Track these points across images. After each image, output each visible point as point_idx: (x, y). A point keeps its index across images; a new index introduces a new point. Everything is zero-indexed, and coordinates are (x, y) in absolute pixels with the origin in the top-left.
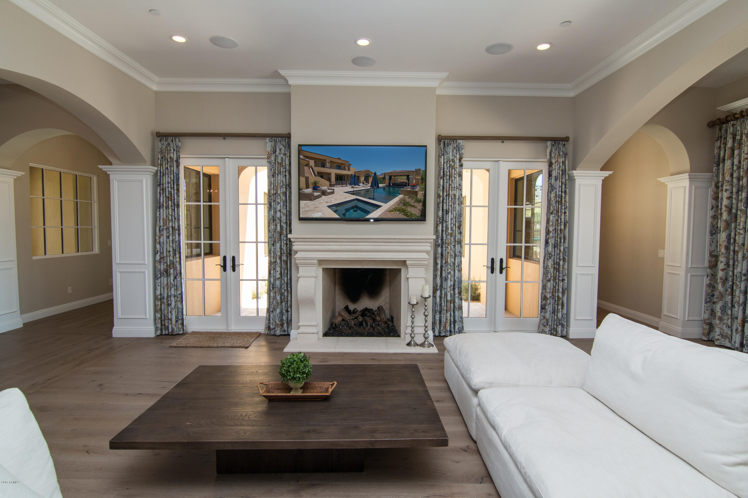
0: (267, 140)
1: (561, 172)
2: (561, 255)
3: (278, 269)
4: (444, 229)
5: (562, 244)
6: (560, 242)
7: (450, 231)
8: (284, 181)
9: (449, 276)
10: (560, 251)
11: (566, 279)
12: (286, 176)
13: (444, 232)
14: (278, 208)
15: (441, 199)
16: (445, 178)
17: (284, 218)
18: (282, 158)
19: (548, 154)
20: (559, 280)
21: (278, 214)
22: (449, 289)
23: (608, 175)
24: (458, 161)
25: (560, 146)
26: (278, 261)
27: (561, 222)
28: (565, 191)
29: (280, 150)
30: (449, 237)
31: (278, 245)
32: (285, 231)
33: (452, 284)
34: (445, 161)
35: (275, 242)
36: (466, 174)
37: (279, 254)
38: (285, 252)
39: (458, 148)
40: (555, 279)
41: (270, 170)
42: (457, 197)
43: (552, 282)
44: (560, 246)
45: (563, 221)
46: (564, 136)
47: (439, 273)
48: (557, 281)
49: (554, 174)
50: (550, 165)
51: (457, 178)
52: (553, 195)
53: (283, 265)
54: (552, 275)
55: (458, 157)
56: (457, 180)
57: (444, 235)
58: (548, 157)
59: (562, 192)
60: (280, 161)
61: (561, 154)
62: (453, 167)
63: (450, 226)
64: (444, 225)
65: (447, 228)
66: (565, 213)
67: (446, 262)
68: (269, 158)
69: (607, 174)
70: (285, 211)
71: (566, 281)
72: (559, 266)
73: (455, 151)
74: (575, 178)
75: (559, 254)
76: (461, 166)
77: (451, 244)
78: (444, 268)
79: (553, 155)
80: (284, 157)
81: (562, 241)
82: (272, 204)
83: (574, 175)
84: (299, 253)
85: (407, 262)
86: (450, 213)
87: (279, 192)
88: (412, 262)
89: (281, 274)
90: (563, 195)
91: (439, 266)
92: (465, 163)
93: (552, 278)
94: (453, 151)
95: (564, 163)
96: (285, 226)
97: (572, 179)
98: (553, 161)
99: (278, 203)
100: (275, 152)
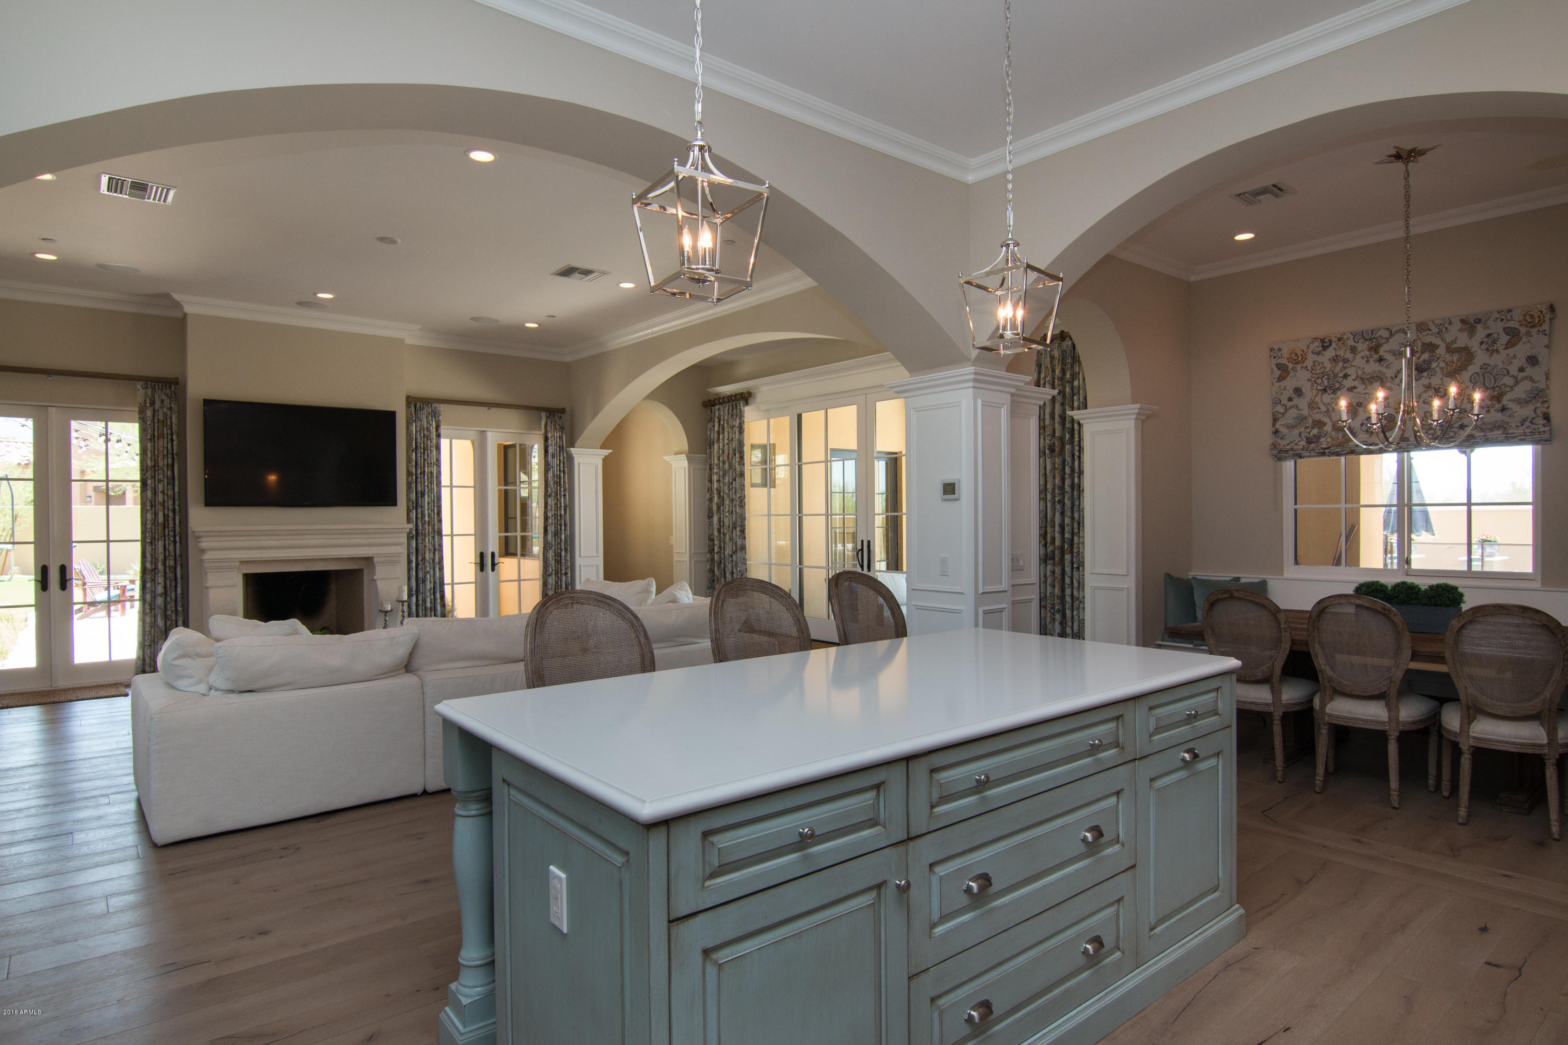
0: (139, 386)
1: (558, 449)
2: (563, 544)
3: (160, 580)
4: (420, 516)
5: (563, 532)
6: (561, 529)
7: (427, 519)
8: (170, 447)
9: (428, 576)
10: (561, 540)
11: (569, 572)
12: (172, 440)
13: (419, 521)
14: (160, 487)
15: (414, 477)
16: (418, 451)
17: (171, 502)
18: (165, 415)
19: (543, 426)
20: (561, 574)
21: (160, 498)
22: (428, 594)
23: (607, 454)
24: (434, 430)
25: (556, 419)
26: (160, 567)
27: (561, 506)
28: (564, 471)
29: (162, 401)
30: (426, 526)
31: (160, 544)
32: (171, 522)
33: (432, 586)
34: (418, 429)
35: (153, 538)
36: (445, 443)
37: (161, 557)
38: (172, 554)
39: (435, 414)
40: (556, 573)
41: (143, 431)
42: (435, 475)
43: (554, 576)
44: (561, 534)
45: (563, 505)
46: (560, 407)
47: (414, 574)
48: (559, 575)
49: (551, 450)
50: (546, 439)
51: (435, 451)
52: (550, 475)
53: (170, 575)
54: (554, 568)
55: (434, 426)
56: (435, 454)
57: (420, 524)
58: (543, 430)
59: (560, 471)
60: (161, 418)
61: (558, 427)
62: (428, 438)
63: (426, 512)
64: (419, 511)
65: (423, 515)
66: (565, 495)
67: (424, 559)
68: (142, 412)
69: (607, 452)
70: (170, 493)
71: (569, 575)
72: (561, 557)
73: (430, 418)
74: (574, 456)
75: (560, 543)
76: (439, 436)
77: (429, 535)
78: (420, 567)
79: (549, 429)
80: (169, 413)
81: (563, 528)
82: (149, 482)
83: (573, 452)
84: (204, 553)
85: (375, 560)
86: (426, 495)
87: (161, 464)
88: (382, 559)
89: (165, 587)
90: (562, 475)
91: (414, 565)
92: (443, 431)
93: (554, 572)
94: (427, 417)
95: (561, 438)
96: (171, 514)
97: (570, 458)
98: (549, 436)
99: (160, 481)
100: (153, 403)
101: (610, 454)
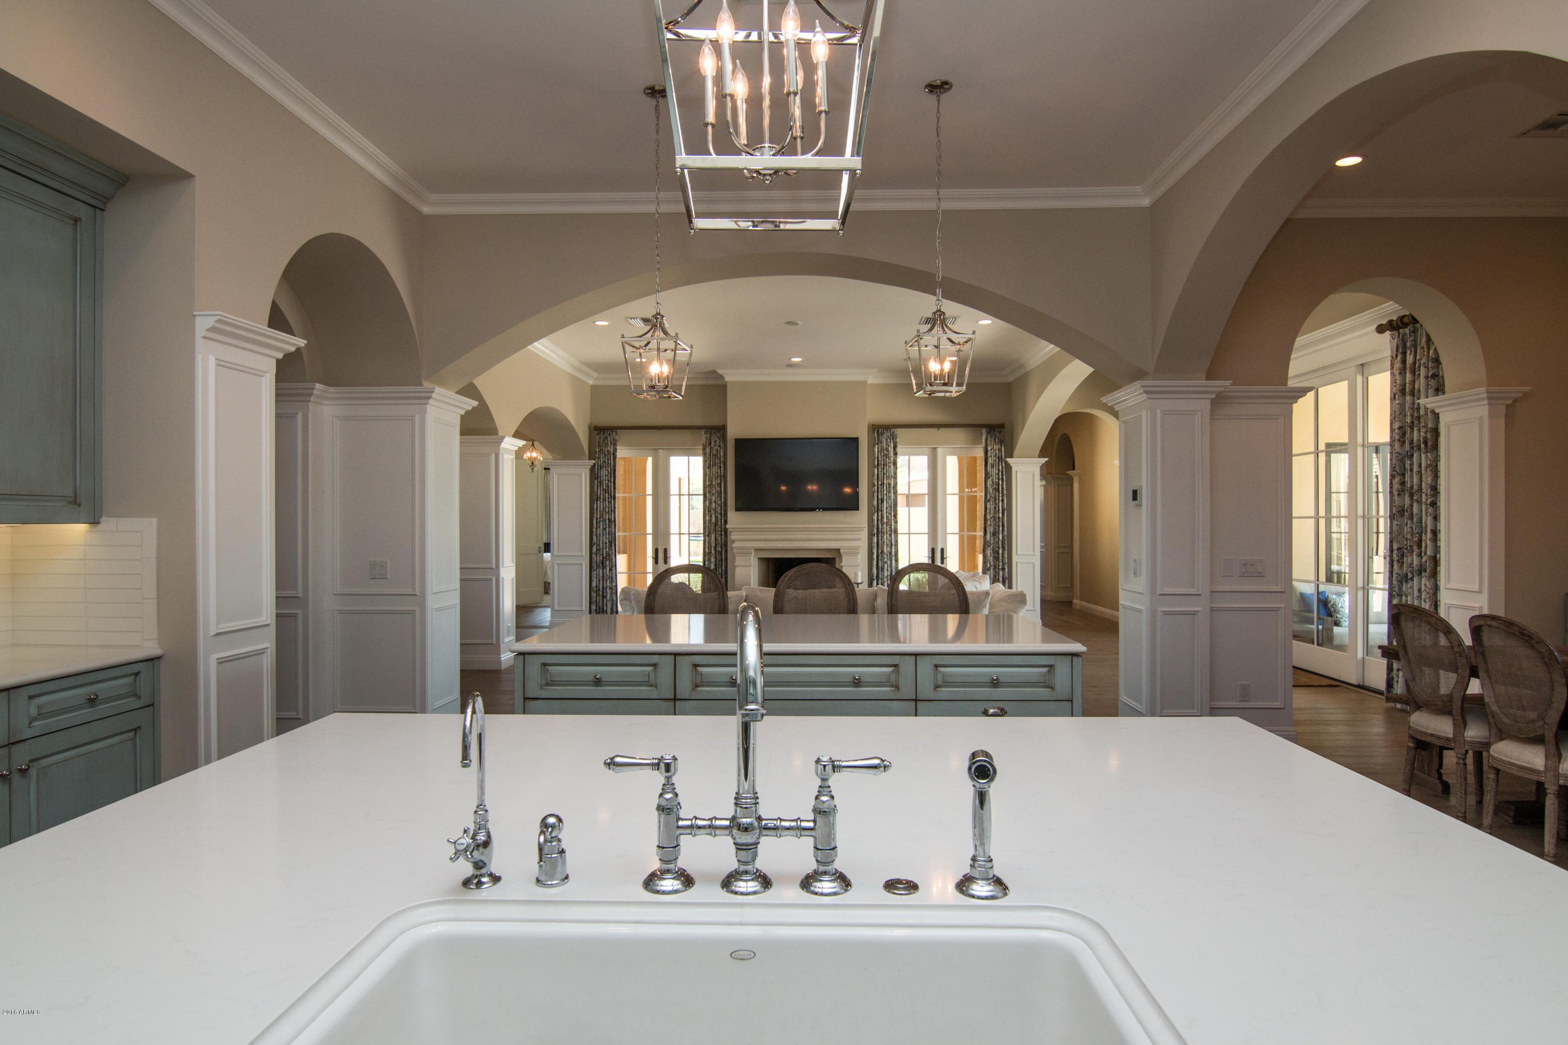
0: (703, 433)
1: (997, 460)
2: (1000, 543)
3: (713, 560)
4: (880, 518)
5: (1001, 532)
6: (999, 529)
7: (885, 520)
8: (719, 472)
9: (886, 566)
10: (999, 540)
11: (1006, 568)
12: (721, 467)
13: (880, 521)
14: (713, 499)
15: (876, 488)
16: (880, 467)
17: (719, 508)
18: (717, 450)
19: (984, 441)
20: (999, 569)
21: (713, 506)
22: (886, 579)
23: (1044, 462)
24: (892, 450)
25: (995, 433)
26: (713, 551)
27: (999, 510)
28: (1002, 478)
29: (715, 442)
30: (885, 526)
31: (713, 536)
32: (719, 522)
33: (889, 574)
34: (880, 449)
35: (710, 532)
36: (901, 460)
37: (713, 544)
38: (720, 543)
39: (893, 437)
40: (995, 568)
41: (705, 461)
42: (892, 485)
43: (992, 571)
44: (999, 534)
45: (1001, 509)
46: (1000, 422)
47: (875, 563)
48: (997, 570)
49: (990, 461)
50: (986, 452)
51: (892, 467)
52: (990, 482)
53: (718, 557)
54: (992, 563)
55: (892, 446)
56: (892, 469)
57: (880, 525)
58: (984, 444)
59: (999, 479)
60: (714, 453)
61: (997, 441)
62: (887, 456)
63: (885, 515)
64: (880, 514)
65: (882, 517)
66: (1003, 500)
67: (882, 552)
68: (704, 449)
69: (1044, 460)
70: (719, 502)
71: (1006, 570)
72: (998, 554)
73: (889, 440)
74: (1012, 465)
75: (998, 542)
76: (896, 454)
77: (887, 533)
78: (880, 558)
79: (989, 442)
80: (719, 449)
81: (1001, 529)
82: (708, 495)
83: (1010, 462)
84: (736, 542)
85: (841, 551)
86: (885, 502)
87: (714, 483)
88: (846, 551)
89: (716, 565)
90: (1000, 482)
91: (875, 556)
92: (899, 450)
93: (992, 567)
94: (887, 440)
95: (1000, 450)
96: (719, 517)
97: (1008, 468)
98: (989, 449)
99: (713, 494)
100: (710, 444)
101: (1046, 462)
